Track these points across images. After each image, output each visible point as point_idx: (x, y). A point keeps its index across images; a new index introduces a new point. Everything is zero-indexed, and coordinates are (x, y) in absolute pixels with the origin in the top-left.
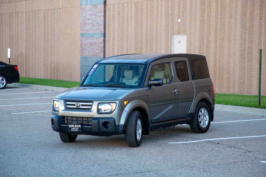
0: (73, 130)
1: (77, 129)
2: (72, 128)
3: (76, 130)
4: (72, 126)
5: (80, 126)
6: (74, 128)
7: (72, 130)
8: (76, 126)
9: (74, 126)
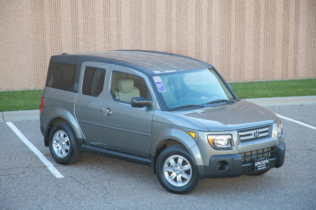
0: (261, 169)
1: (264, 165)
2: (258, 167)
3: (263, 168)
4: (259, 163)
5: (267, 161)
6: (261, 165)
7: (259, 169)
8: (263, 162)
9: (261, 163)
